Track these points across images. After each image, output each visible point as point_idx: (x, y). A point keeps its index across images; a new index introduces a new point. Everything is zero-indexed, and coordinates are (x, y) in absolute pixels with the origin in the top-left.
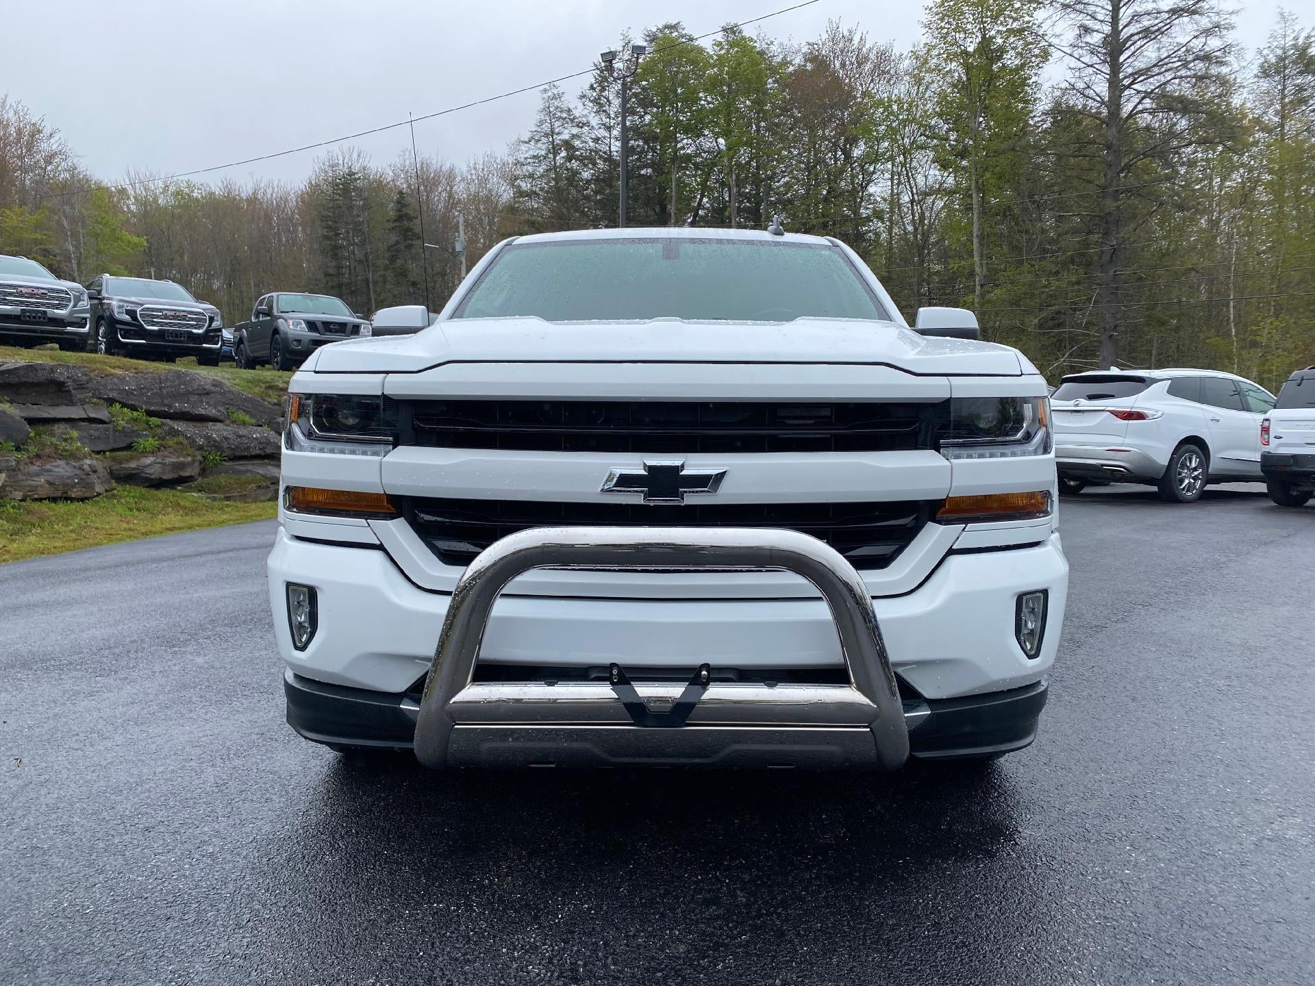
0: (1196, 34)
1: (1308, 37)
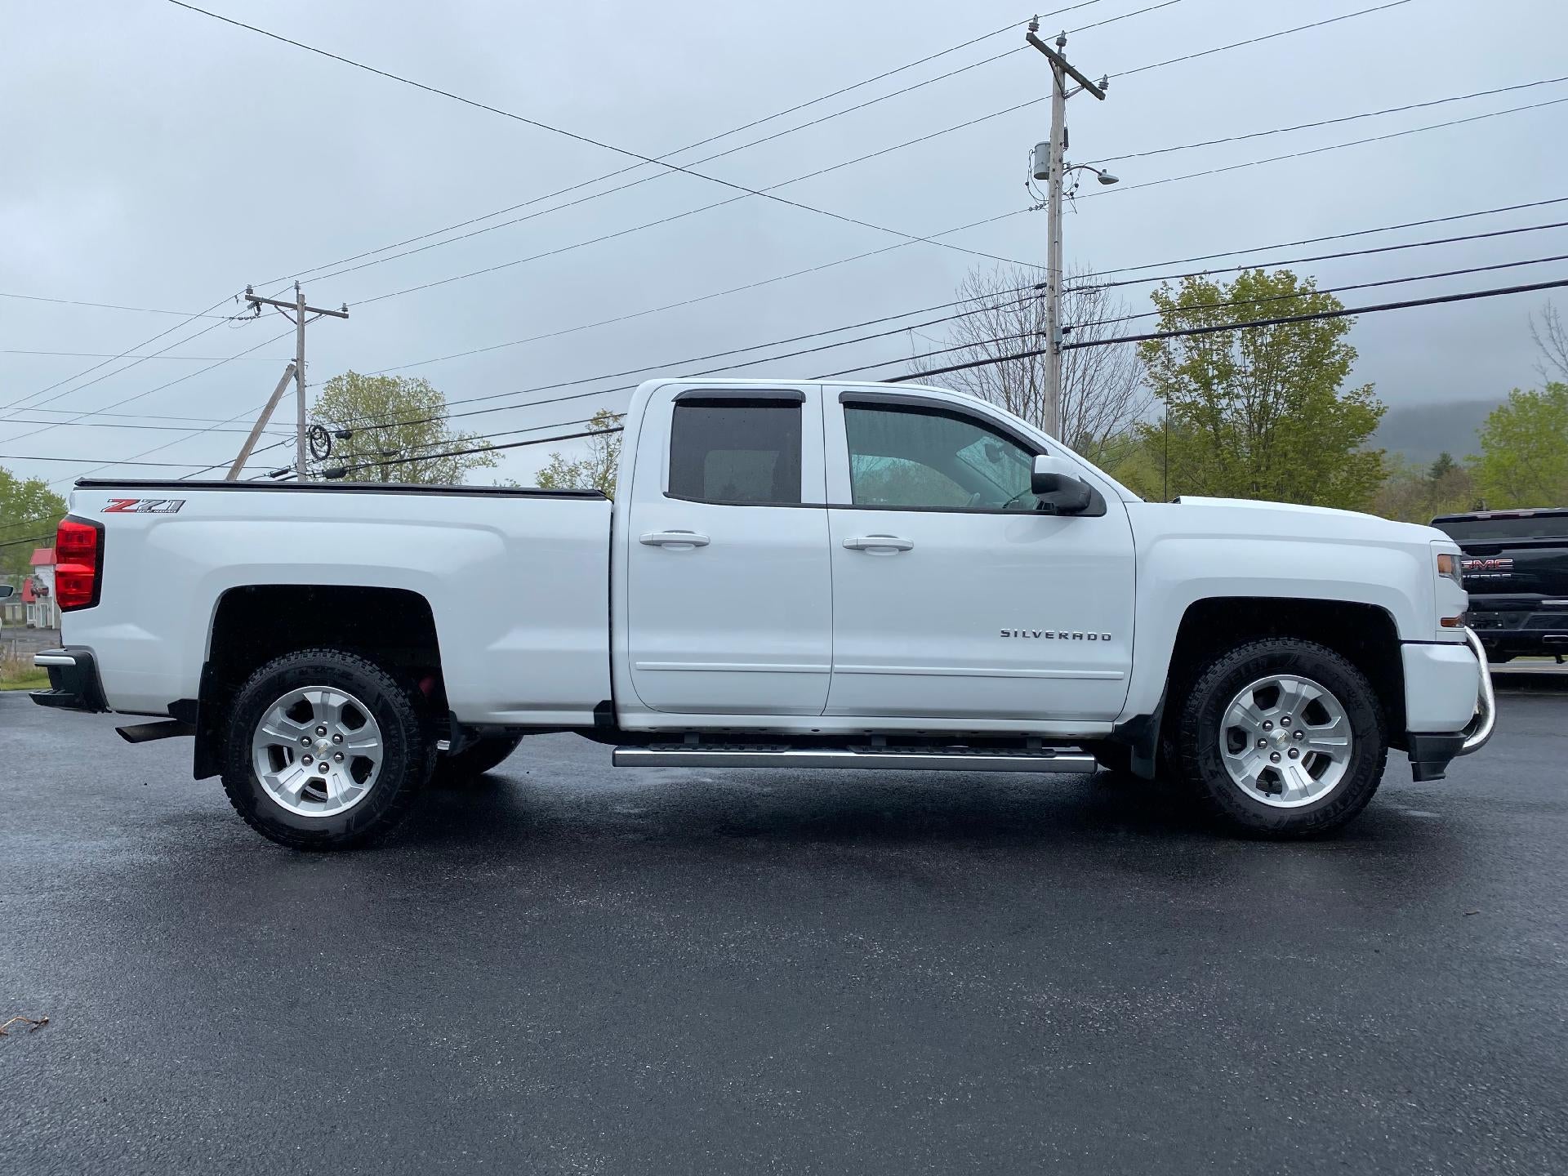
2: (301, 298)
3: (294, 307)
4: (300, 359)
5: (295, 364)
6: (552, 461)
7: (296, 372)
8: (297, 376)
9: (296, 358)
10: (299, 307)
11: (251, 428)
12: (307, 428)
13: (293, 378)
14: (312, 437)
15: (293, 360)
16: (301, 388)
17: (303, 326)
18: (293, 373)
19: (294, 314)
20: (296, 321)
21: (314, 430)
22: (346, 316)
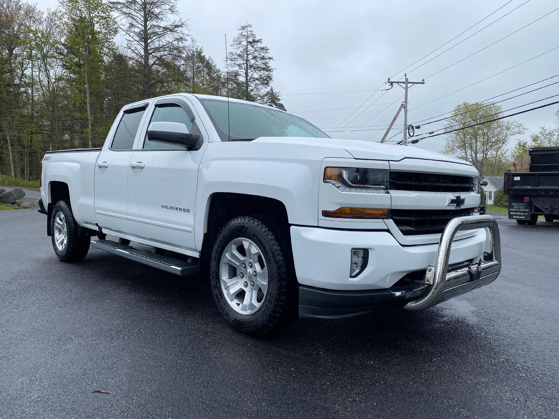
0: (174, 39)
1: (201, 49)
2: (406, 79)
3: (404, 83)
4: (406, 102)
5: (404, 103)
6: (541, 130)
7: (404, 106)
8: (404, 107)
9: (404, 101)
10: (406, 83)
11: (388, 127)
12: (407, 126)
13: (403, 108)
14: (409, 129)
15: (404, 102)
16: (406, 111)
17: (407, 89)
18: (403, 107)
19: (404, 85)
20: (405, 88)
21: (409, 126)
22: (423, 83)
